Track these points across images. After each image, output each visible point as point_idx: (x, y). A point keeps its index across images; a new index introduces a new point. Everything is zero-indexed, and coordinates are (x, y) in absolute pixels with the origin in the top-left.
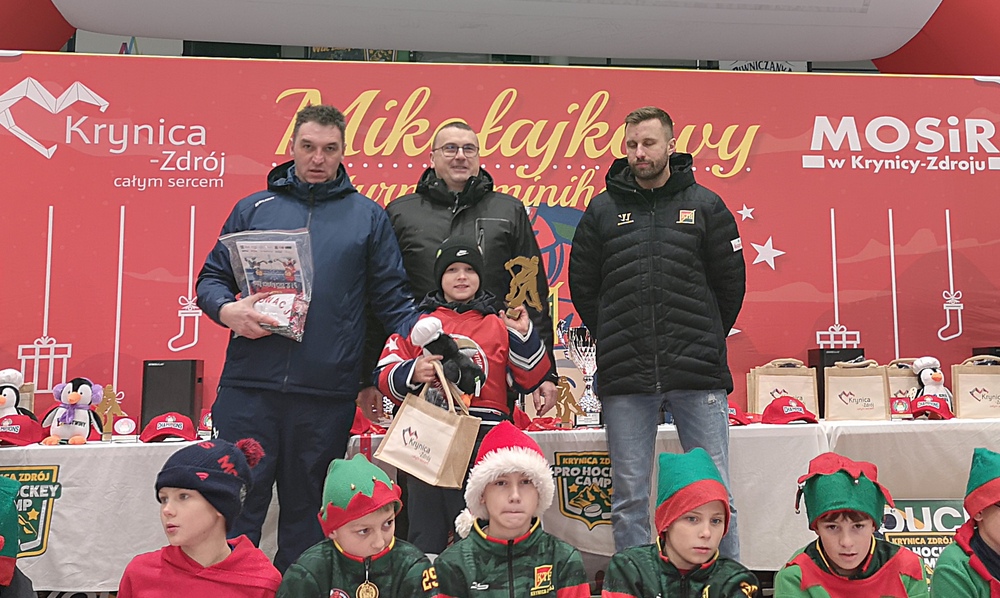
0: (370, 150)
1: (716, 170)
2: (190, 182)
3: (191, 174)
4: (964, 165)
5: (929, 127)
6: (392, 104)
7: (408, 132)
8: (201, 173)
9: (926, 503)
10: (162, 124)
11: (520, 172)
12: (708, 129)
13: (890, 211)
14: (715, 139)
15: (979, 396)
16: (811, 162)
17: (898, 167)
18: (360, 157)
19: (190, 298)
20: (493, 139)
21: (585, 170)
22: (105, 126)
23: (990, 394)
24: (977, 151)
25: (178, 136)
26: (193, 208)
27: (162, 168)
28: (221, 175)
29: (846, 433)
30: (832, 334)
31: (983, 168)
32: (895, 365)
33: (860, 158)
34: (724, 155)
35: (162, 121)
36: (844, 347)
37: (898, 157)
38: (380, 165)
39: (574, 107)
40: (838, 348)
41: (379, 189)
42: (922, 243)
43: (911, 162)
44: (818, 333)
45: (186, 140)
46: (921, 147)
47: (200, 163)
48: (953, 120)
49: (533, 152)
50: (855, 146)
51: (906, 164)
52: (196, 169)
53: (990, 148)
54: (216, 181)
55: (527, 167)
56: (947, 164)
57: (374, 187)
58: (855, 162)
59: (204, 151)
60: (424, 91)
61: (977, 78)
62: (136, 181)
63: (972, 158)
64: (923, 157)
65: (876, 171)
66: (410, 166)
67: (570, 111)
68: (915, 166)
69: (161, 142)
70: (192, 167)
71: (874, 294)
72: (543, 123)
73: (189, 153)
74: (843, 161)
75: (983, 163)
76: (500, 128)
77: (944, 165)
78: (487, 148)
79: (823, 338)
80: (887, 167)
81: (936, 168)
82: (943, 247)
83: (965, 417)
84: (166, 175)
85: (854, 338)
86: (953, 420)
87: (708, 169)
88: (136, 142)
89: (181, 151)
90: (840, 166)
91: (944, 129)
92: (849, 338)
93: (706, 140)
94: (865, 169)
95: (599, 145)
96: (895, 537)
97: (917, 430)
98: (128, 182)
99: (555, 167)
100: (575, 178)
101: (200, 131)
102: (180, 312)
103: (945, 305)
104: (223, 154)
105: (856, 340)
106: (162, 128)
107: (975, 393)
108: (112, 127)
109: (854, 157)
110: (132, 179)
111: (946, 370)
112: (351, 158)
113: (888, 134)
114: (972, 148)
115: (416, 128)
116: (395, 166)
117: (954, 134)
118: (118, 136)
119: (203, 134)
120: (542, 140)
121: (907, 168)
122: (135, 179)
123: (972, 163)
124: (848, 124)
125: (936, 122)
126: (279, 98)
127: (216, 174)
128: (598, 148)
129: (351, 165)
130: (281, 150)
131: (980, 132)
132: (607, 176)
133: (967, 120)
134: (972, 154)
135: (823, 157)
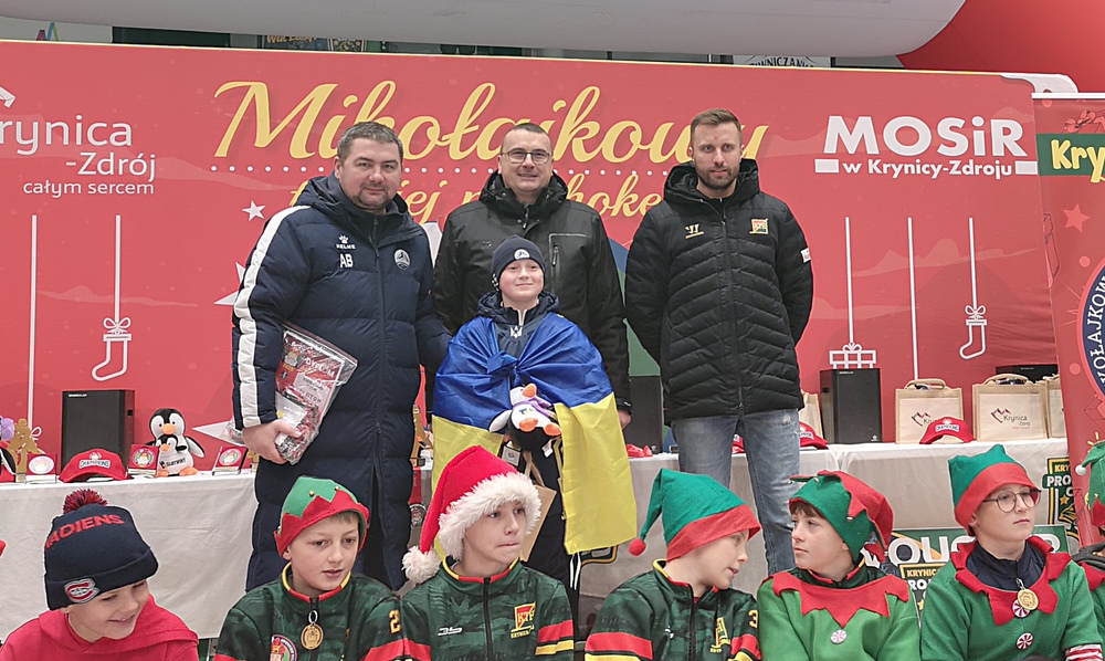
0: (326, 151)
2: (114, 188)
3: (115, 178)
4: (989, 170)
5: (952, 128)
6: (350, 100)
8: (127, 178)
9: (943, 532)
10: (79, 121)
13: (910, 220)
15: (1001, 417)
16: (825, 166)
17: (919, 172)
18: (315, 161)
19: (117, 319)
20: (468, 140)
21: (573, 175)
22: (10, 123)
23: (1012, 416)
24: (1003, 154)
25: (98, 135)
26: (118, 217)
27: (81, 172)
28: (151, 180)
29: (858, 459)
30: (846, 353)
31: (1009, 172)
32: (913, 386)
33: (878, 162)
35: (79, 117)
36: (859, 367)
37: (918, 161)
39: (560, 105)
40: (853, 368)
42: (944, 255)
43: (933, 166)
44: (831, 353)
45: (108, 139)
46: (943, 150)
48: (978, 121)
50: (872, 149)
51: (927, 169)
52: (121, 173)
53: (1018, 151)
54: (145, 186)
56: (971, 169)
58: (873, 166)
59: (131, 152)
60: (389, 86)
61: (1005, 75)
62: (50, 187)
63: (997, 162)
64: (945, 160)
65: (895, 176)
67: (556, 108)
68: (937, 171)
69: (79, 142)
70: (116, 171)
71: (893, 309)
73: (112, 154)
74: (859, 165)
75: (1010, 167)
76: (476, 128)
77: (968, 170)
78: (461, 151)
79: (836, 358)
80: (906, 171)
81: (959, 173)
82: (966, 259)
83: (986, 440)
84: (85, 180)
85: (869, 357)
86: (973, 444)
88: (49, 142)
89: (102, 153)
90: (856, 171)
91: (968, 130)
92: (864, 357)
94: (883, 174)
95: (589, 146)
96: (910, 569)
97: (934, 454)
98: (39, 188)
101: (124, 129)
102: (105, 336)
103: (967, 321)
105: (871, 359)
106: (79, 125)
107: (997, 414)
108: (19, 124)
109: (870, 161)
110: (45, 185)
113: (907, 136)
114: (998, 151)
117: (979, 136)
118: (27, 135)
119: (128, 133)
121: (928, 172)
122: (48, 185)
123: (998, 167)
124: (865, 124)
125: (960, 123)
126: (218, 92)
127: (144, 179)
128: (588, 151)
129: (304, 169)
130: (222, 151)
131: (1007, 134)
132: (666, 185)
133: (992, 121)
134: (998, 158)
135: (837, 161)
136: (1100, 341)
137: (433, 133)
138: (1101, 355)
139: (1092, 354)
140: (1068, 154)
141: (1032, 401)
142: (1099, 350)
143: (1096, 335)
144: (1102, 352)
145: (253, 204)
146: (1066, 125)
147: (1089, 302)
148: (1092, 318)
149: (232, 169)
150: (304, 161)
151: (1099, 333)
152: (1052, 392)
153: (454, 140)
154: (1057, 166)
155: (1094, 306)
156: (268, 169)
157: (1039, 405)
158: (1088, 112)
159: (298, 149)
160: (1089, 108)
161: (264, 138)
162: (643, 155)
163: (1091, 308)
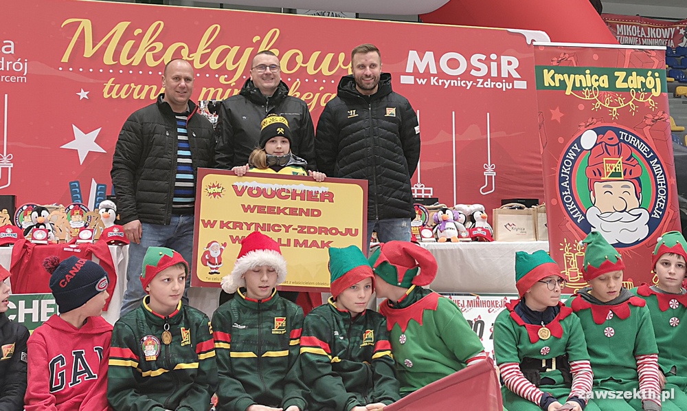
0: (124, 61)
2: (4, 78)
3: (5, 73)
4: (499, 85)
5: (479, 60)
6: (138, 31)
7: (149, 50)
8: (12, 73)
11: (222, 79)
12: (342, 56)
13: (453, 113)
14: (346, 63)
15: (510, 228)
16: (406, 80)
17: (459, 85)
18: (117, 66)
19: (5, 154)
20: (204, 58)
23: (517, 227)
24: (507, 76)
26: (6, 95)
28: (25, 74)
30: (416, 189)
31: (511, 87)
33: (436, 78)
36: (423, 197)
37: (459, 79)
38: (131, 72)
39: (257, 38)
40: (419, 198)
41: (130, 87)
42: (472, 133)
43: (467, 82)
46: (473, 73)
47: (11, 65)
48: (493, 56)
49: (230, 67)
50: (433, 70)
51: (464, 83)
52: (8, 69)
53: (516, 75)
54: (22, 78)
55: (226, 76)
56: (489, 84)
57: (127, 86)
58: (433, 81)
59: (13, 58)
60: (160, 24)
61: (509, 30)
63: (504, 81)
64: (475, 79)
65: (446, 87)
66: (150, 73)
67: (254, 41)
68: (469, 85)
70: (5, 68)
71: (442, 164)
72: (237, 48)
73: (3, 58)
74: (425, 80)
75: (511, 84)
76: (209, 50)
77: (487, 85)
78: (201, 63)
80: (452, 84)
81: (482, 86)
82: (485, 137)
83: (502, 241)
85: (428, 192)
90: (424, 83)
91: (488, 61)
92: (426, 192)
93: (340, 63)
94: (439, 85)
101: (10, 44)
103: (485, 173)
104: (26, 60)
105: (430, 193)
107: (508, 226)
111: (489, 212)
113: (453, 64)
114: (504, 74)
115: (154, 48)
116: (141, 72)
117: (494, 65)
119: (12, 46)
120: (236, 59)
121: (464, 85)
123: (504, 84)
124: (429, 56)
125: (483, 57)
126: (63, 25)
127: (21, 73)
129: (111, 71)
130: (65, 59)
131: (509, 65)
132: (338, 87)
133: (502, 57)
134: (504, 78)
135: (413, 77)
136: (568, 187)
137: (185, 52)
138: (568, 194)
139: (563, 194)
140: (553, 78)
141: (528, 219)
142: (567, 191)
143: (566, 183)
144: (569, 193)
145: (82, 90)
146: (552, 61)
147: (562, 164)
148: (564, 173)
149: (71, 69)
150: (111, 67)
151: (568, 182)
152: (539, 214)
153: (196, 57)
154: (546, 84)
155: (565, 166)
156: (91, 70)
157: (531, 222)
158: (565, 54)
159: (108, 59)
160: (565, 51)
161: (89, 52)
162: (303, 69)
163: (563, 167)
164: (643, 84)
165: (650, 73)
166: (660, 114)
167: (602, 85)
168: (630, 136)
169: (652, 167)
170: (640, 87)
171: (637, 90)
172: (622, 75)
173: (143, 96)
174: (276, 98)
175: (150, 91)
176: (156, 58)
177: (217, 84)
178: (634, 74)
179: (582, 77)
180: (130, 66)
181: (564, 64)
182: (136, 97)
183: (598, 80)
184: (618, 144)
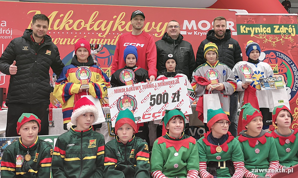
0: (55, 28)
1: (156, 35)
2: (2, 37)
3: (2, 35)
6: (62, 15)
7: (67, 23)
8: (5, 35)
11: (100, 35)
12: (154, 23)
14: (156, 26)
16: (183, 33)
18: (53, 30)
20: (91, 26)
21: (118, 35)
26: (3, 45)
28: (11, 35)
33: (197, 32)
34: (158, 31)
37: (207, 32)
38: (59, 33)
41: (58, 40)
47: (5, 31)
49: (103, 29)
50: (195, 28)
53: (233, 29)
54: (10, 37)
55: (101, 33)
58: (195, 33)
59: (6, 28)
60: (71, 12)
61: (229, 10)
65: (201, 35)
66: (67, 33)
67: (114, 18)
70: (2, 33)
72: (106, 21)
73: (1, 29)
74: (192, 33)
76: (94, 22)
78: (90, 28)
80: (204, 34)
87: (153, 35)
90: (191, 34)
93: (153, 26)
94: (198, 35)
95: (122, 27)
99: (110, 34)
100: (115, 37)
101: (4, 22)
109: (195, 32)
112: (50, 31)
113: (204, 25)
115: (69, 22)
116: (63, 33)
119: (5, 23)
120: (106, 26)
124: (193, 22)
126: (28, 13)
127: (9, 35)
128: (122, 28)
131: (230, 25)
135: (186, 31)
137: (83, 24)
140: (245, 29)
146: (244, 22)
153: (88, 26)
154: (242, 32)
158: (250, 18)
164: (287, 31)
165: (290, 26)
166: (295, 44)
167: (268, 32)
168: (281, 54)
169: (292, 68)
170: (285, 32)
171: (284, 33)
172: (277, 27)
173: (64, 43)
174: (179, 40)
175: (67, 41)
176: (70, 26)
177: (97, 37)
178: (283, 26)
179: (258, 28)
180: (58, 30)
181: (250, 23)
182: (61, 43)
183: (266, 30)
184: (276, 58)
